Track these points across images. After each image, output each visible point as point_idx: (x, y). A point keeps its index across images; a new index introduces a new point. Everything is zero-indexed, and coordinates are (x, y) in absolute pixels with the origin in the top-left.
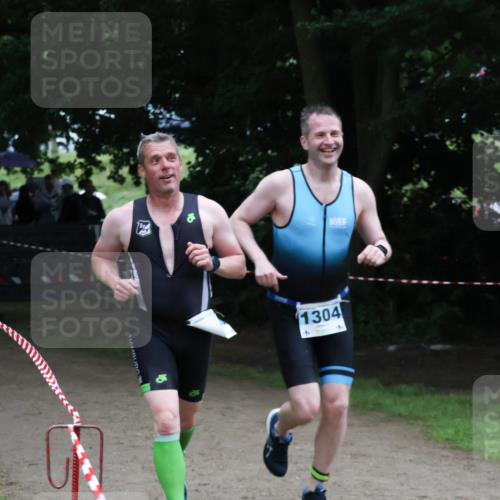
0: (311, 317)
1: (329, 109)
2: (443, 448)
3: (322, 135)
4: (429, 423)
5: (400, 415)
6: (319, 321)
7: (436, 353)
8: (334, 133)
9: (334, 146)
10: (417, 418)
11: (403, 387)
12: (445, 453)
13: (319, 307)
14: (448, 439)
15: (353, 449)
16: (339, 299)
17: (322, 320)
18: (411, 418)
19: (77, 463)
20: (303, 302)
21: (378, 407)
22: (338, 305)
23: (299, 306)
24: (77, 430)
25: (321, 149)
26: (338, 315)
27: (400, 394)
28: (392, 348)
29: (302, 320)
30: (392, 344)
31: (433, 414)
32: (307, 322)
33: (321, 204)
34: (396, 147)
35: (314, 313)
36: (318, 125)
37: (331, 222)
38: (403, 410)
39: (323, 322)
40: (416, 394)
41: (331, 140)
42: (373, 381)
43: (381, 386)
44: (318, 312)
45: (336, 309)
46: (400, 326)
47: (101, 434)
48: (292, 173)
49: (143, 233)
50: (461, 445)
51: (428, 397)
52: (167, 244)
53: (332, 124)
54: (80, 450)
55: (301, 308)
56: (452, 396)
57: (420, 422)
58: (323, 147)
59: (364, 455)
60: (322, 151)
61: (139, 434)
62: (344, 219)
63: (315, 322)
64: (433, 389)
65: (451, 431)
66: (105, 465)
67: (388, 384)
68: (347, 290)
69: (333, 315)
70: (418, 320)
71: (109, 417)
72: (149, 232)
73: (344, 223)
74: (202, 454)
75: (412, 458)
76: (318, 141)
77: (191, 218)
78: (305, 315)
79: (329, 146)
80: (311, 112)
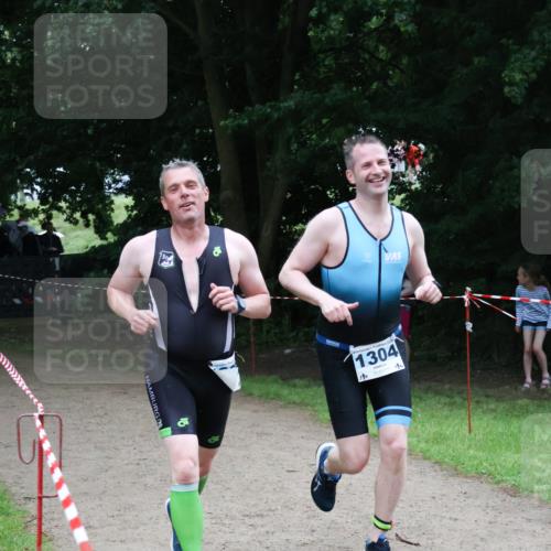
0: (367, 359)
1: (373, 138)
2: (327, 427)
3: (368, 165)
4: (317, 408)
5: (294, 403)
6: (376, 362)
8: (380, 162)
9: (383, 175)
10: (307, 405)
11: (297, 381)
12: (328, 430)
13: (374, 347)
15: (259, 430)
16: (394, 337)
17: (379, 361)
18: (302, 405)
19: (41, 443)
20: (356, 344)
21: (278, 396)
22: (394, 343)
23: (352, 349)
24: (41, 417)
25: (368, 180)
26: (395, 354)
27: (295, 386)
28: (288, 351)
29: (357, 364)
30: (288, 347)
31: (320, 401)
32: (363, 365)
33: (376, 239)
34: (289, 195)
35: (368, 354)
36: (363, 155)
37: (386, 257)
38: (296, 398)
40: (307, 386)
41: (378, 169)
42: (273, 377)
43: (280, 381)
44: (374, 353)
45: (392, 347)
46: (294, 334)
47: (61, 420)
48: (341, 210)
49: (165, 265)
51: (315, 388)
52: (192, 277)
53: (378, 152)
54: (42, 433)
55: (355, 351)
57: (309, 408)
58: (371, 177)
59: (266, 434)
60: (371, 181)
61: (93, 421)
62: (399, 253)
63: (371, 363)
64: (319, 382)
66: (64, 446)
67: (285, 379)
68: (400, 327)
69: (390, 355)
70: (306, 330)
71: (69, 409)
72: (172, 264)
74: (141, 436)
75: (304, 435)
76: (365, 173)
77: (217, 251)
78: (360, 358)
79: (377, 175)
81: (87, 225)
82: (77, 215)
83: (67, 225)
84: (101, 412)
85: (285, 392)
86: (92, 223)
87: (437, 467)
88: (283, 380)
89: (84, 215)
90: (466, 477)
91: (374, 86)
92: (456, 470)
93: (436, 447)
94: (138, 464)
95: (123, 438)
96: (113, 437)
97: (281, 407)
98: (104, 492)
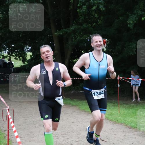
0: (96, 94)
1: (98, 35)
2: (83, 111)
3: (97, 42)
4: (80, 107)
5: (74, 105)
6: (98, 95)
7: (81, 93)
8: (100, 41)
9: (100, 45)
10: (77, 106)
12: (83, 112)
13: (98, 91)
14: (83, 110)
16: (104, 89)
18: (76, 106)
19: (8, 116)
20: (94, 90)
21: (70, 104)
22: (103, 91)
24: (8, 109)
25: (96, 46)
26: (103, 93)
27: (74, 101)
28: (72, 92)
29: (93, 95)
30: (72, 91)
31: (80, 105)
32: (95, 95)
33: (98, 62)
34: (72, 52)
37: (101, 67)
38: (74, 104)
39: (99, 95)
40: (77, 101)
41: (99, 43)
42: (69, 99)
45: (103, 92)
46: (74, 88)
47: (13, 110)
48: (89, 54)
49: (43, 73)
50: (86, 111)
53: (100, 39)
55: (93, 91)
56: (84, 101)
58: (97, 45)
59: (67, 113)
60: (97, 46)
61: (22, 110)
62: (104, 66)
63: (97, 95)
64: (80, 100)
65: (84, 108)
66: (14, 117)
69: (102, 93)
70: (77, 87)
71: (15, 107)
72: (45, 73)
73: (104, 67)
74: (34, 114)
75: (76, 113)
76: (96, 44)
77: (57, 69)
78: (94, 93)
79: (99, 45)
80: (94, 36)
81: (20, 60)
82: (18, 57)
83: (15, 60)
84: (24, 108)
85: (72, 102)
86: (21, 59)
87: (111, 121)
88: (71, 99)
89: (19, 57)
90: (118, 124)
91: (94, 24)
92: (116, 122)
93: (111, 116)
94: (34, 121)
95: (30, 115)
96: (27, 114)
97: (71, 106)
98: (25, 128)
